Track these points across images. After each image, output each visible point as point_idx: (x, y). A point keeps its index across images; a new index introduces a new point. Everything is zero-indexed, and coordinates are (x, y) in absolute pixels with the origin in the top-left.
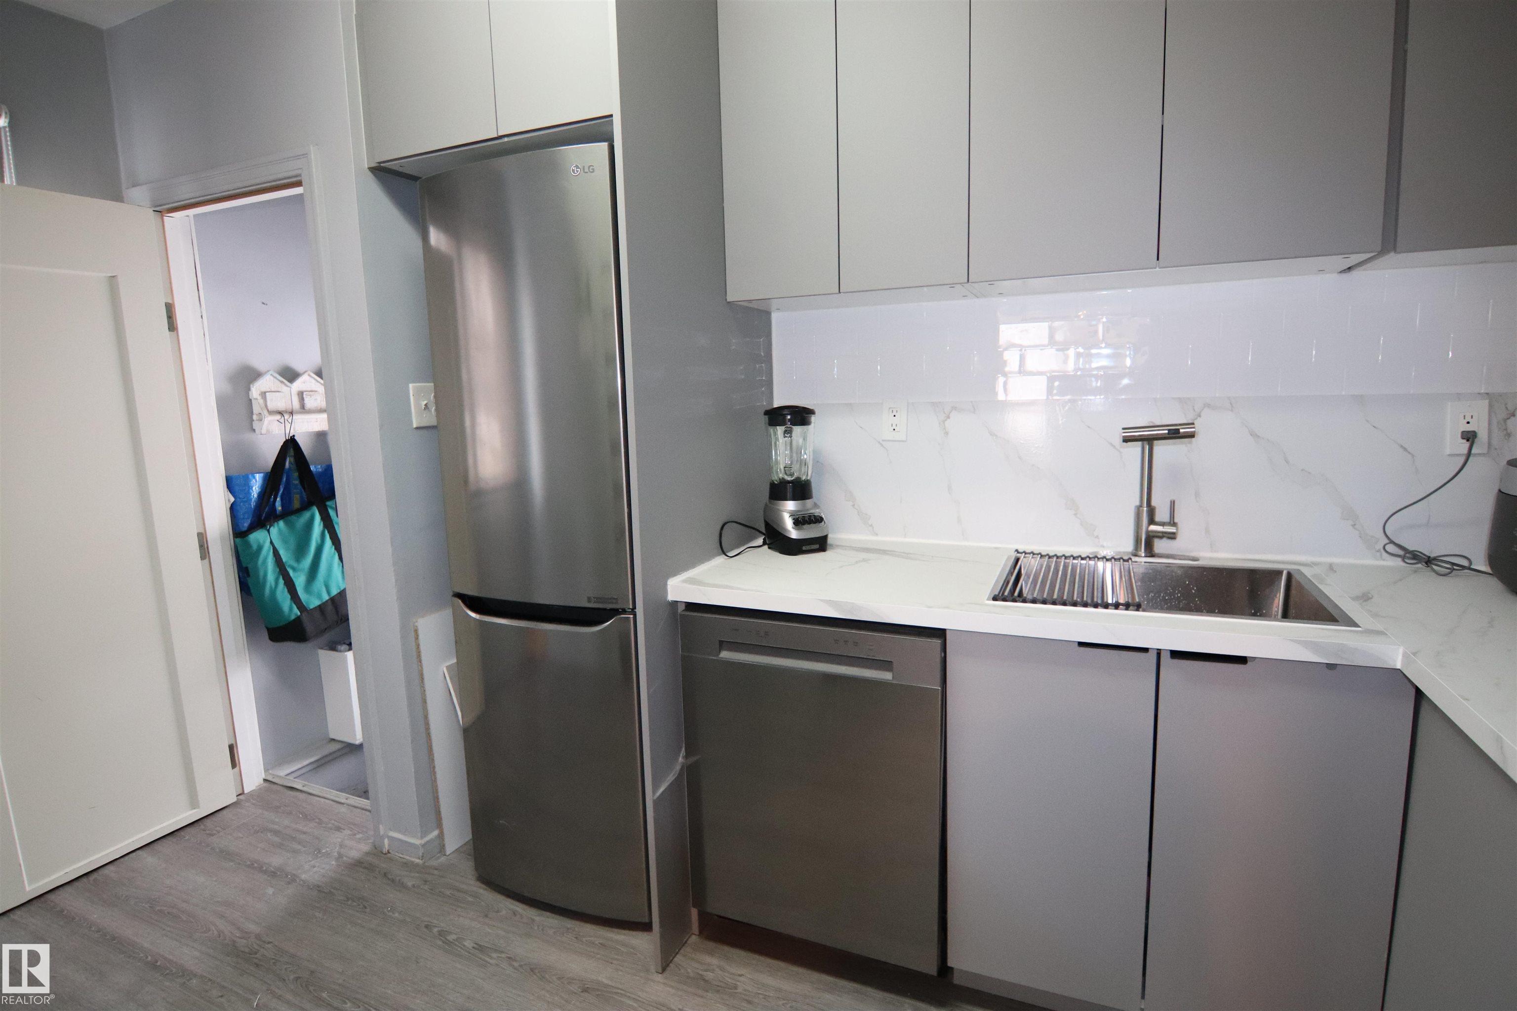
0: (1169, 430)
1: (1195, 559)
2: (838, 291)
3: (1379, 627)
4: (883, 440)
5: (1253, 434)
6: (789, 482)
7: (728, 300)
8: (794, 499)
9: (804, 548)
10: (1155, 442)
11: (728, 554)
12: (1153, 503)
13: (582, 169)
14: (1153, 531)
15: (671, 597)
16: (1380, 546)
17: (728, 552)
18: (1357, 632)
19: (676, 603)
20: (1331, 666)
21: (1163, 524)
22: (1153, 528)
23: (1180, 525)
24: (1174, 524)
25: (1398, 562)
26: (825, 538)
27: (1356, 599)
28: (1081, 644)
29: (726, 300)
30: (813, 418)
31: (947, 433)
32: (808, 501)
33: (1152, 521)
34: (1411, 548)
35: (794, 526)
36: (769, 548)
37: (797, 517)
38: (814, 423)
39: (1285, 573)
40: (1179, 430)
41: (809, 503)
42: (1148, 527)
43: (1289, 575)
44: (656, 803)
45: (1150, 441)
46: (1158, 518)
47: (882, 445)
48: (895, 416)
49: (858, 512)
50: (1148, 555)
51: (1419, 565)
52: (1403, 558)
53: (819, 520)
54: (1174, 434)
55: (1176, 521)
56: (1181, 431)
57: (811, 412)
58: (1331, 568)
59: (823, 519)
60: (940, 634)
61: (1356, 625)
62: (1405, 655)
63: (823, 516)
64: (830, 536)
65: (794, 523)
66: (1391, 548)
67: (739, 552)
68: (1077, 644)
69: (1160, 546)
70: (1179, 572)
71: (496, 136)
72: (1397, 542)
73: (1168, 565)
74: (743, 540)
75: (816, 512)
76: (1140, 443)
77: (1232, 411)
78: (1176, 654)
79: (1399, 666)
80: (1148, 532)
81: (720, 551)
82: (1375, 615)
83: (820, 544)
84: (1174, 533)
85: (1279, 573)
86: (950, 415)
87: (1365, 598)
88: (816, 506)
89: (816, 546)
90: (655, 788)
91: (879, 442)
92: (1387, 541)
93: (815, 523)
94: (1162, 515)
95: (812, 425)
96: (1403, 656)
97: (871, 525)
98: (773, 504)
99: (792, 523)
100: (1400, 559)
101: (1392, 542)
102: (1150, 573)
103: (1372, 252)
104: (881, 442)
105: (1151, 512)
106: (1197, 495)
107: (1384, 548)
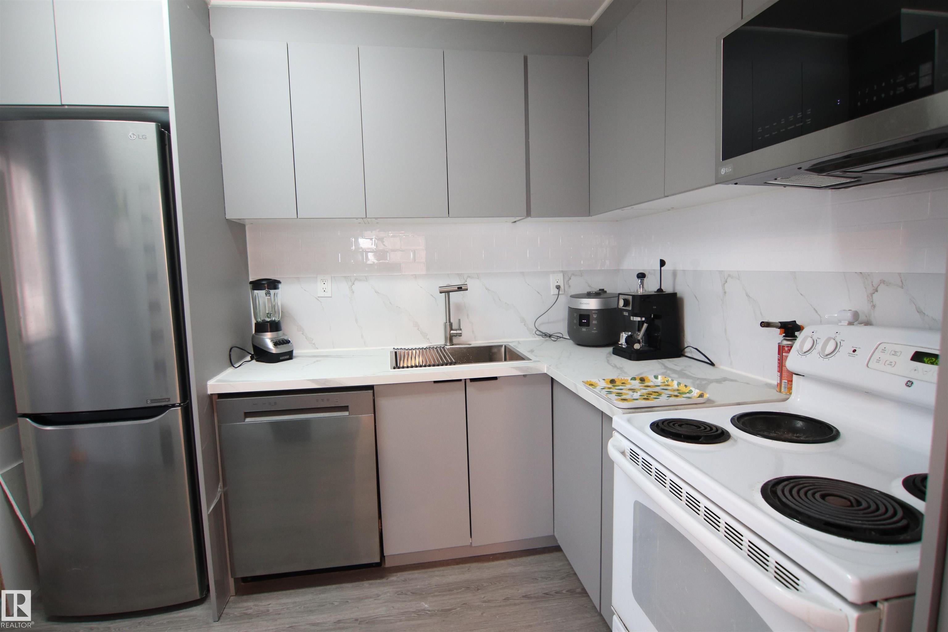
0: (458, 287)
1: (470, 345)
2: (297, 218)
3: (538, 359)
4: (318, 297)
5: (487, 289)
6: (267, 322)
7: (227, 218)
8: (271, 331)
9: (281, 358)
10: (451, 293)
11: (235, 366)
12: (451, 321)
13: (137, 136)
14: (452, 334)
15: (210, 392)
16: (534, 332)
17: (235, 364)
18: (532, 362)
19: (212, 394)
20: (525, 376)
21: (456, 330)
22: (452, 332)
23: (462, 330)
24: (461, 330)
25: (541, 338)
26: (291, 352)
27: (529, 352)
28: (435, 382)
29: (226, 218)
30: (280, 286)
31: (353, 292)
32: (280, 332)
33: (451, 329)
34: (544, 332)
35: (274, 346)
36: (257, 361)
37: (275, 341)
38: (281, 288)
39: (504, 346)
40: (461, 287)
41: (280, 333)
42: (450, 332)
43: (505, 346)
44: (209, 516)
45: (448, 292)
46: (453, 328)
47: (318, 299)
48: (324, 284)
49: (306, 337)
50: (451, 344)
51: (547, 338)
52: (542, 336)
53: (288, 342)
54: (460, 289)
55: (461, 328)
56: (463, 287)
57: (279, 282)
58: (519, 342)
59: (290, 341)
60: (370, 388)
61: (531, 360)
62: (547, 367)
63: (290, 340)
64: (294, 352)
65: (274, 345)
66: (538, 333)
67: (240, 364)
68: (433, 382)
69: (455, 340)
70: (465, 350)
71: (60, 104)
72: (539, 330)
73: (460, 348)
74: (241, 358)
75: (286, 338)
76: (444, 293)
77: (478, 279)
78: (472, 380)
79: (545, 372)
80: (450, 334)
81: (231, 365)
82: (536, 356)
83: (289, 356)
84: (461, 334)
85: (501, 346)
86: (355, 283)
87: (532, 351)
88: (284, 334)
89: (288, 357)
90: (208, 507)
91: (316, 298)
92: (536, 330)
93: (286, 344)
94: (455, 326)
95: (280, 289)
96: (547, 368)
97: (314, 344)
98: (258, 335)
99: (273, 345)
100: (541, 337)
101: (538, 330)
102: (453, 352)
103: (522, 217)
104: (317, 298)
105: (451, 325)
106: (468, 316)
107: (535, 333)
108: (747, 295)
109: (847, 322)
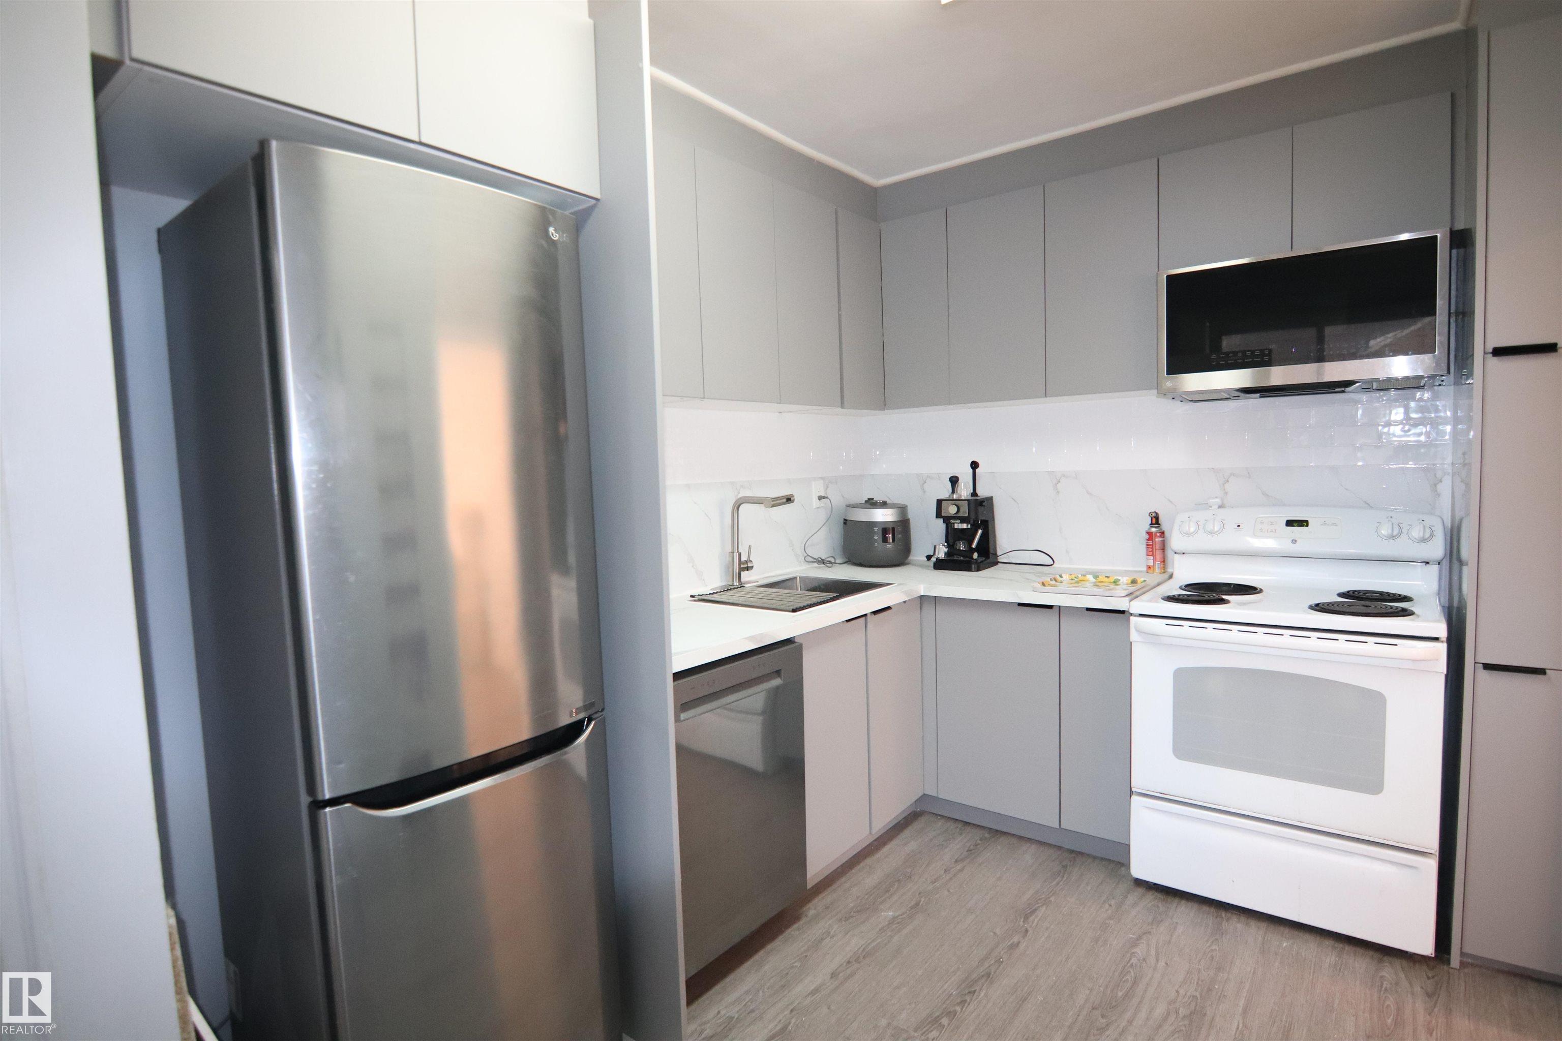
0: (786, 498)
14: (742, 568)
16: (802, 559)
21: (746, 562)
22: (742, 565)
24: (751, 561)
33: (740, 561)
34: (816, 557)
42: (739, 565)
51: (820, 565)
52: (813, 562)
54: (788, 500)
61: (893, 583)
66: (808, 559)
68: (846, 622)
79: (923, 594)
80: (739, 568)
84: (751, 567)
96: (924, 588)
101: (808, 556)
107: (805, 559)
108: (1088, 493)
109: (1217, 506)
